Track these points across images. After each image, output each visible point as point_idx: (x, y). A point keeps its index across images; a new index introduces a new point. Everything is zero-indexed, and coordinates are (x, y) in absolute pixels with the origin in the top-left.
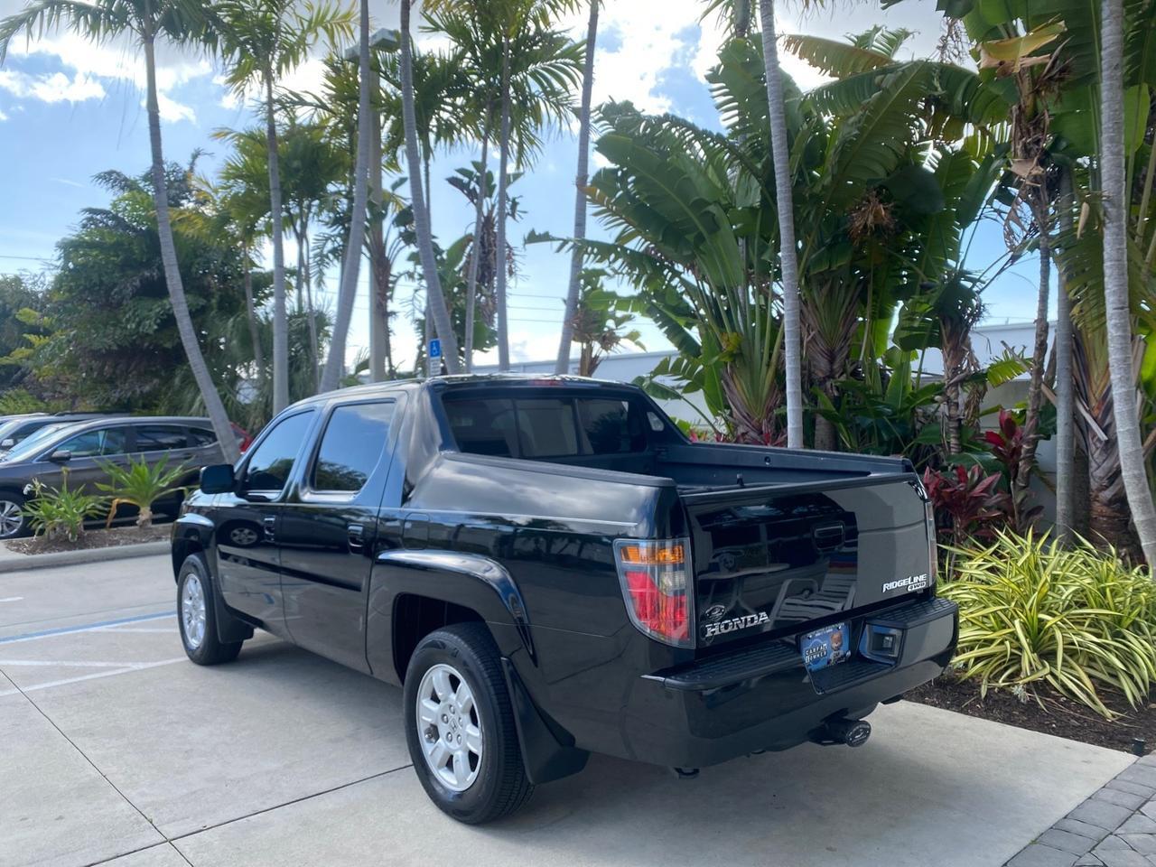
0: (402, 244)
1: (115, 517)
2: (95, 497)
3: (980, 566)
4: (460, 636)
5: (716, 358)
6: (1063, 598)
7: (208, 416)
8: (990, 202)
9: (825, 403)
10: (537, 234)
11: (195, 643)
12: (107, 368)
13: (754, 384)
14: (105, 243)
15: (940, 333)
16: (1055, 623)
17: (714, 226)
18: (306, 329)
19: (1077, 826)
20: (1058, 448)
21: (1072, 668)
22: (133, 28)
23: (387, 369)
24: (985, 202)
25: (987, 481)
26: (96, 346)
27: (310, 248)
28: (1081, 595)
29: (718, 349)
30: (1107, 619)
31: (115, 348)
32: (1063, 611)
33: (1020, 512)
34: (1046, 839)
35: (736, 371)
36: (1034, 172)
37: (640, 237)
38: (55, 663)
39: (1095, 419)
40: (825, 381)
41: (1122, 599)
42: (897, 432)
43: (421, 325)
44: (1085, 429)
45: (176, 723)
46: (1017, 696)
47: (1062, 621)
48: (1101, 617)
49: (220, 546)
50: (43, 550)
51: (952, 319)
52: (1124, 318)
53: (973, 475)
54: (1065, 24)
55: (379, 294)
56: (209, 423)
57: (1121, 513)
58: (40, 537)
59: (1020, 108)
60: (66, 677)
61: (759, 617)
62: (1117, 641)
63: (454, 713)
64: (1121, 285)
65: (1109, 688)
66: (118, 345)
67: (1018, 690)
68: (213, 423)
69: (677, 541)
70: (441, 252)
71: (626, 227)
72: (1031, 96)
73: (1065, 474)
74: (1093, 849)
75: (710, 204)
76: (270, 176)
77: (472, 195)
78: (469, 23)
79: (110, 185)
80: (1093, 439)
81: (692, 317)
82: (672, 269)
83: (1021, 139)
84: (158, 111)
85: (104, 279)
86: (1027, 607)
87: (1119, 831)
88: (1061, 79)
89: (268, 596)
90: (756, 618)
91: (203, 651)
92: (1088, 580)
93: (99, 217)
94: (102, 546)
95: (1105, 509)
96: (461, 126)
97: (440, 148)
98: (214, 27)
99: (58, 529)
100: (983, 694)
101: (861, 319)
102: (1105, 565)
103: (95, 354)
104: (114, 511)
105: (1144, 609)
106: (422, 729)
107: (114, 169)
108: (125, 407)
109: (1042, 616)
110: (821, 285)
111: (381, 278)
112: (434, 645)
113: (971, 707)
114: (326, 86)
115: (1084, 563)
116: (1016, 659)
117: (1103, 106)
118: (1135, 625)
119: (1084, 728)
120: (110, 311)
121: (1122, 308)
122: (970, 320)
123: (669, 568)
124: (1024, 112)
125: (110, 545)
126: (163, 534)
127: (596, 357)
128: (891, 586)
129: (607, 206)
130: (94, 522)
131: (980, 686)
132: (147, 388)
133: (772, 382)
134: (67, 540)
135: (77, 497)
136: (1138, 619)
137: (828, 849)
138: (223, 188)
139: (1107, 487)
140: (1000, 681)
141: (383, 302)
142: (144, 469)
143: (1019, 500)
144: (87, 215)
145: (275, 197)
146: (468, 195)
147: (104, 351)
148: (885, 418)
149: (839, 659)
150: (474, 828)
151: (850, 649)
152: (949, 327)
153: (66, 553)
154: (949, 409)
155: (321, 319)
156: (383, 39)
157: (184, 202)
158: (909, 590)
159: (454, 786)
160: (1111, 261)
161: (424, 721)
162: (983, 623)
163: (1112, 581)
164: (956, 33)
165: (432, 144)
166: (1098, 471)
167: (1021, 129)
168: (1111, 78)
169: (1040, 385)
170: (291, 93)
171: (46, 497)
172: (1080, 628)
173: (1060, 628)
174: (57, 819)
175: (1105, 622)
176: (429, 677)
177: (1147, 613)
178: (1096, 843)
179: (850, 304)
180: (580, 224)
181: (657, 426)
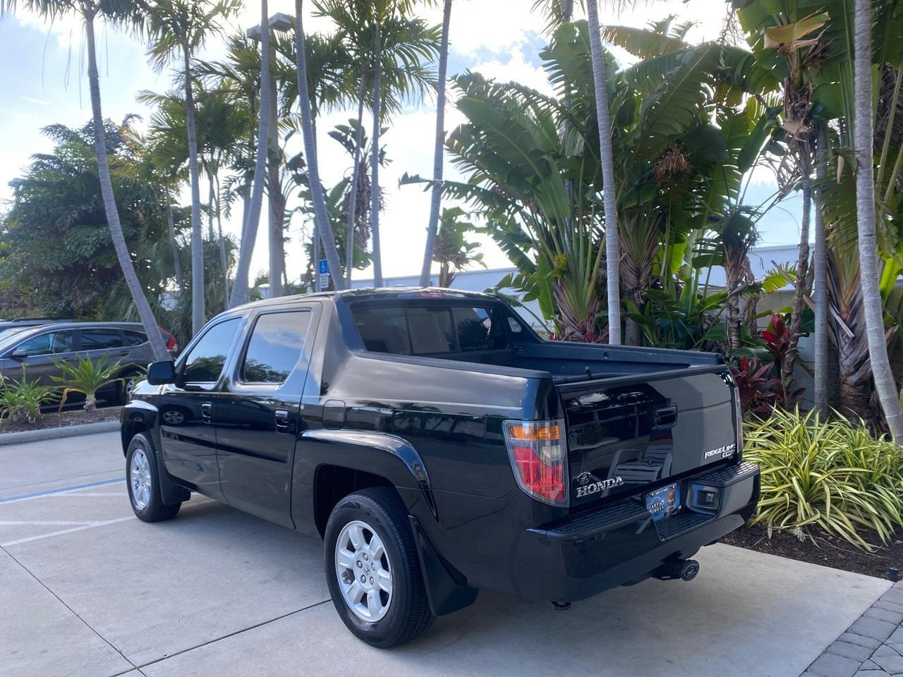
0: (294, 184)
1: (65, 403)
2: (49, 387)
3: (761, 435)
4: (372, 499)
5: (550, 274)
6: (827, 459)
7: (139, 321)
8: (763, 153)
9: (633, 308)
10: (409, 177)
11: (141, 505)
12: (53, 283)
13: (578, 294)
14: (52, 183)
15: (724, 255)
16: (824, 479)
17: (547, 172)
18: (216, 252)
19: (856, 638)
20: (816, 343)
21: (836, 514)
22: (75, 9)
23: (283, 283)
24: (759, 153)
25: (764, 369)
26: (45, 266)
27: (220, 187)
28: (840, 456)
29: (550, 267)
30: (861, 475)
31: (61, 268)
32: (828, 469)
33: (788, 394)
34: (833, 649)
35: (564, 284)
36: (802, 131)
37: (488, 179)
38: (26, 523)
39: (844, 321)
40: (633, 292)
41: (872, 459)
42: (690, 331)
43: (310, 248)
44: (836, 330)
45: (132, 570)
46: (796, 536)
47: (828, 478)
48: (857, 474)
49: (163, 426)
50: (8, 430)
51: (733, 244)
52: (873, 243)
53: (752, 364)
54: (829, 14)
55: (276, 224)
56: (142, 326)
57: (864, 393)
58: (5, 420)
59: (790, 79)
60: (36, 534)
61: (616, 480)
62: (868, 492)
63: (367, 560)
64: (870, 218)
65: (864, 528)
66: (64, 266)
67: (798, 532)
68: (145, 327)
69: (553, 421)
70: (325, 191)
71: (478, 171)
72: (798, 71)
73: (821, 363)
74: (871, 656)
75: (544, 154)
76: (188, 129)
77: (348, 145)
78: (348, 10)
79: (56, 136)
80: (842, 336)
81: (528, 242)
82: (514, 205)
83: (790, 104)
84: (98, 76)
85: (50, 211)
86: (801, 467)
87: (888, 641)
88: (823, 58)
89: (199, 465)
90: (614, 482)
91: (149, 511)
92: (846, 446)
93: (46, 162)
94: (56, 426)
95: (852, 390)
96: (340, 91)
97: (324, 109)
98: (141, 9)
99: (19, 413)
100: (770, 536)
101: (660, 244)
102: (857, 434)
103: (45, 273)
104: (65, 397)
105: (889, 468)
106: (340, 572)
107: (60, 123)
108: (68, 315)
109: (813, 474)
110: (630, 217)
111: (277, 211)
112: (349, 505)
113: (761, 545)
114: (232, 58)
115: (840, 431)
116: (794, 508)
117: (856, 79)
118: (882, 479)
119: (848, 560)
120: (56, 237)
121: (871, 235)
122: (747, 245)
123: (548, 443)
124: (793, 82)
125: (63, 425)
126: (105, 416)
127: (452, 274)
128: (710, 453)
129: (462, 155)
130: (49, 407)
131: (766, 529)
132: (88, 299)
133: (593, 293)
134: (27, 422)
135: (35, 387)
136: (885, 475)
137: (667, 661)
138: (149, 139)
139: (853, 373)
140: (782, 525)
141: (280, 230)
142: (89, 364)
143: (787, 384)
144: (37, 160)
145: (192, 147)
146: (345, 146)
147: (52, 271)
148: (680, 320)
149: (673, 512)
150: (384, 651)
151: (681, 503)
152: (731, 250)
153: (26, 433)
154: (731, 314)
155: (228, 245)
156: (279, 21)
157: (118, 150)
158: (724, 456)
159: (368, 617)
160: (862, 199)
161: (341, 565)
162: (767, 480)
163: (864, 446)
164: (733, 25)
165: (318, 105)
166: (846, 361)
167: (790, 96)
168: (862, 56)
169: (802, 295)
170: (204, 63)
171: (8, 387)
172: (842, 482)
173: (827, 483)
174: (42, 652)
175: (860, 478)
176: (346, 531)
177: (891, 470)
178: (872, 651)
179: (652, 231)
180: (438, 169)
181: (516, 328)
